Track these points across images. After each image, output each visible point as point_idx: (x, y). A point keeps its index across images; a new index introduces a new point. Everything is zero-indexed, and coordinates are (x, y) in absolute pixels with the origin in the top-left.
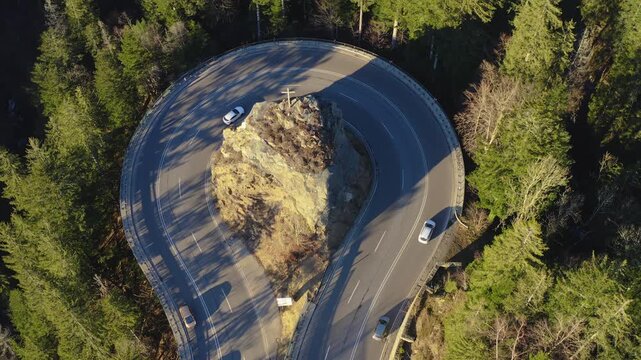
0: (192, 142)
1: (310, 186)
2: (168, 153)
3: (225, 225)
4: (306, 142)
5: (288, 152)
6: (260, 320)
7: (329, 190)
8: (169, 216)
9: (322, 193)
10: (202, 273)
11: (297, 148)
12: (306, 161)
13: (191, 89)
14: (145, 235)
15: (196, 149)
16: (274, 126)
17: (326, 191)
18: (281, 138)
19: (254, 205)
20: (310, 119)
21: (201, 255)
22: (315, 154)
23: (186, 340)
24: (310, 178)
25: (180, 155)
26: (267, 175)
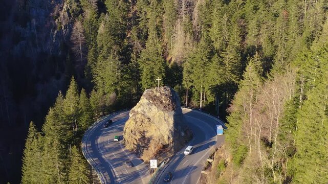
0: (115, 130)
1: (166, 118)
2: (104, 132)
3: (127, 151)
4: (165, 100)
5: (158, 104)
6: (142, 177)
7: (174, 119)
8: (102, 148)
9: (171, 121)
10: (115, 163)
11: (162, 102)
12: (165, 107)
13: (115, 117)
14: (91, 153)
15: (116, 132)
16: (152, 96)
17: (173, 119)
18: (155, 99)
19: (142, 138)
20: (167, 93)
21: (116, 159)
22: (169, 105)
23: (105, 182)
24: (166, 114)
25: (109, 133)
26: (149, 118)
